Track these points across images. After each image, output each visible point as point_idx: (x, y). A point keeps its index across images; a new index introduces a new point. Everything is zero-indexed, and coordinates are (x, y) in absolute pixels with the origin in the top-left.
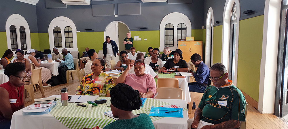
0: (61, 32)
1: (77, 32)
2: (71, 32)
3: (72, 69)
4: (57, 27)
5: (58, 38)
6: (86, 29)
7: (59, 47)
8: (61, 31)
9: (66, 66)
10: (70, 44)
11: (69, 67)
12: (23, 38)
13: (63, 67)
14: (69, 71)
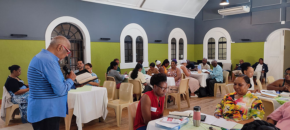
0: (215, 44)
1: (232, 42)
2: (226, 42)
3: (220, 82)
4: (212, 38)
5: (212, 49)
6: (242, 40)
7: (212, 58)
8: (215, 42)
9: (214, 78)
10: (222, 56)
11: (218, 80)
12: (181, 49)
13: (212, 79)
14: (218, 84)
